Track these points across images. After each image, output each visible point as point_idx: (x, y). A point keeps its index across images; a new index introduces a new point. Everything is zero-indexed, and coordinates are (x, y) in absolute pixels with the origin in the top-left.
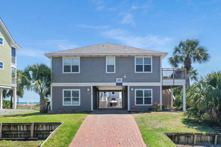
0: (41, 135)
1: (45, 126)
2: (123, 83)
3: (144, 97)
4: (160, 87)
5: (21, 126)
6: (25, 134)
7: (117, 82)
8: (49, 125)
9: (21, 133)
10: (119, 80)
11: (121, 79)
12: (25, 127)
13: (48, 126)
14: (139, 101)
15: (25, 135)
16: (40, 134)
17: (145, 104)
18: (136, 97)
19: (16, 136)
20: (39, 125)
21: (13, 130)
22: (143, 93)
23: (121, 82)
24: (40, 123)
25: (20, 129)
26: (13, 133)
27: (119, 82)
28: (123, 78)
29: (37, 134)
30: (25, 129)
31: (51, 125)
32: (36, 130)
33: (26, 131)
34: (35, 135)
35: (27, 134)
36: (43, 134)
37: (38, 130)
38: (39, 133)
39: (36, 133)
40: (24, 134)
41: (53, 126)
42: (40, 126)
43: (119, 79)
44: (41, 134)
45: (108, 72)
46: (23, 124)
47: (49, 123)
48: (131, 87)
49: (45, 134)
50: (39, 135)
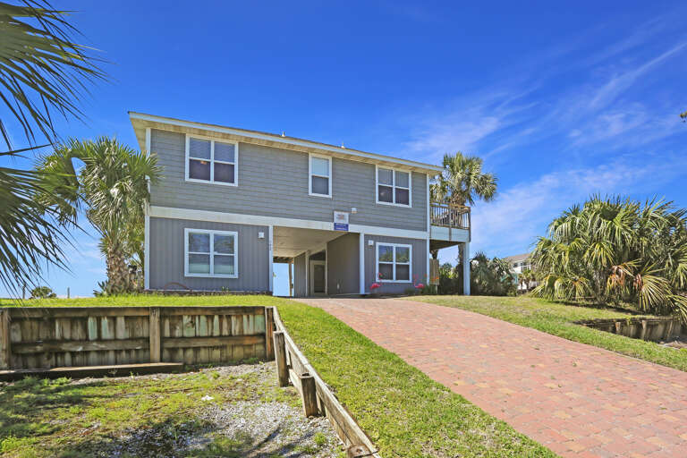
0: (190, 353)
1: (203, 319)
2: (350, 226)
3: (394, 263)
4: (425, 241)
5: (105, 322)
6: (121, 351)
7: (336, 221)
8: (221, 317)
9: (103, 346)
10: (341, 217)
11: (347, 214)
12: (121, 321)
13: (216, 318)
14: (386, 271)
15: (124, 354)
16: (185, 349)
17: (397, 279)
18: (377, 262)
19: (78, 359)
20: (181, 318)
21: (67, 336)
22: (392, 251)
23: (346, 222)
24: (185, 308)
25: (99, 331)
26: (65, 347)
27: (341, 222)
28: (350, 211)
29: (174, 350)
30: (122, 333)
31: (229, 317)
32: (167, 334)
33: (126, 340)
34: (166, 354)
35: (128, 351)
36: (197, 349)
37: (178, 333)
38: (181, 345)
39: (170, 344)
40: (117, 352)
41: (233, 319)
42: (186, 319)
43: (340, 213)
44: (189, 348)
45: (314, 194)
46: (113, 314)
47: (219, 309)
48: (367, 237)
49: (205, 347)
50: (181, 352)
